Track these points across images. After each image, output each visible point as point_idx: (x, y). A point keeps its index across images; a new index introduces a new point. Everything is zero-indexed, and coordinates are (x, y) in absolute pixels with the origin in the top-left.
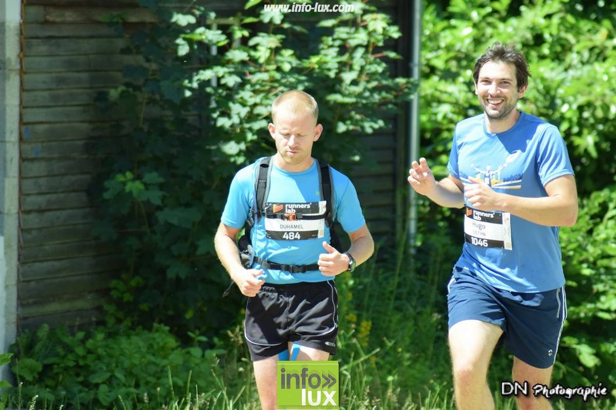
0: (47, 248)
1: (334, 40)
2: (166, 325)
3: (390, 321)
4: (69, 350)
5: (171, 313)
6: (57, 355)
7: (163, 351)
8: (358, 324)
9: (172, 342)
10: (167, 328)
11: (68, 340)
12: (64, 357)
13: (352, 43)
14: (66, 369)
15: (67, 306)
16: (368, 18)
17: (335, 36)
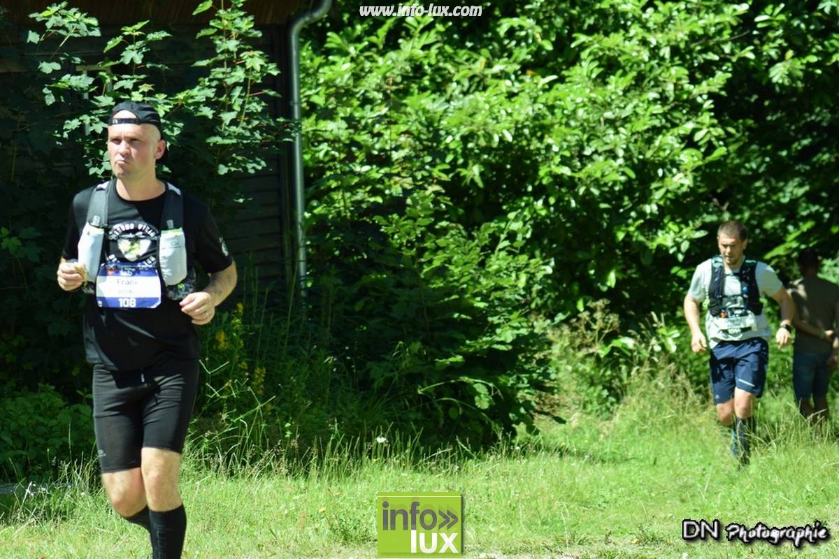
1: (211, 80)
2: (51, 384)
3: (285, 367)
5: (56, 371)
7: (52, 412)
8: (251, 371)
9: (59, 401)
10: (53, 387)
13: (230, 81)
16: (244, 55)
17: (211, 77)
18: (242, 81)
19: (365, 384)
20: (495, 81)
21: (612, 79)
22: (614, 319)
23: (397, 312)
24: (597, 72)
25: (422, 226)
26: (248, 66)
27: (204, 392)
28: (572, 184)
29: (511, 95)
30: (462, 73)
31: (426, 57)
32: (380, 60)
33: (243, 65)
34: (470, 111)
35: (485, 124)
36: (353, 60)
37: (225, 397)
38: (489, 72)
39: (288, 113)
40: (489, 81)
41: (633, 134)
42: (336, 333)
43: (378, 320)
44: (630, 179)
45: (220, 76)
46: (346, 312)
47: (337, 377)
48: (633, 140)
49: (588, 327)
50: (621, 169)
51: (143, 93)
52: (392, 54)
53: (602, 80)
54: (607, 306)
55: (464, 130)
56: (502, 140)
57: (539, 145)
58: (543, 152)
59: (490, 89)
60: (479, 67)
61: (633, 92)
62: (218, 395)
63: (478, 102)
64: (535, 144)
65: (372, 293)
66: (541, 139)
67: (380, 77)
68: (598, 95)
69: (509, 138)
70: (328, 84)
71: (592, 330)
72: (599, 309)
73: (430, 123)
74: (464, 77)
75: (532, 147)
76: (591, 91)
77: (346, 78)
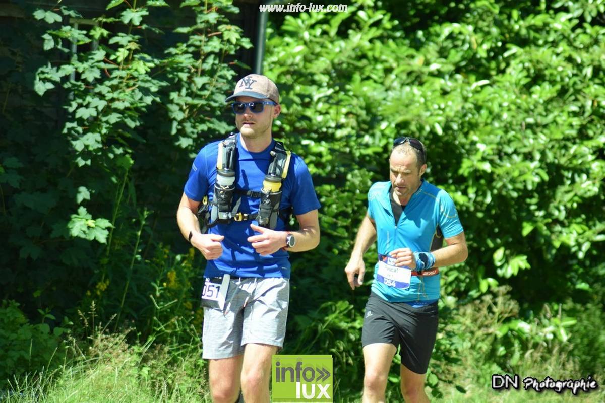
1: (188, 46)
2: (16, 301)
5: (20, 290)
7: (14, 327)
9: (21, 318)
10: (18, 304)
13: (206, 50)
17: (189, 43)
18: (217, 50)
20: (431, 79)
21: (536, 88)
22: (513, 305)
23: (326, 274)
24: (525, 81)
25: (359, 200)
26: (226, 38)
27: (151, 324)
28: (490, 178)
29: (444, 93)
30: (402, 68)
31: (371, 50)
32: (330, 46)
34: (407, 102)
35: (419, 116)
36: (305, 43)
37: (169, 331)
38: (426, 70)
40: (425, 78)
41: (551, 140)
44: (543, 181)
45: (198, 43)
48: (550, 146)
49: (490, 309)
50: (537, 171)
52: (342, 43)
53: (527, 89)
54: (508, 293)
55: (399, 119)
56: (432, 132)
57: (463, 140)
58: (467, 147)
59: (427, 85)
60: (417, 63)
61: (554, 104)
62: (164, 329)
63: (414, 95)
64: (461, 139)
66: (466, 135)
67: (328, 62)
68: (523, 101)
69: (440, 131)
70: (281, 63)
71: (493, 313)
72: (501, 293)
73: (368, 109)
74: (403, 71)
75: (457, 142)
76: (517, 97)
77: (298, 59)
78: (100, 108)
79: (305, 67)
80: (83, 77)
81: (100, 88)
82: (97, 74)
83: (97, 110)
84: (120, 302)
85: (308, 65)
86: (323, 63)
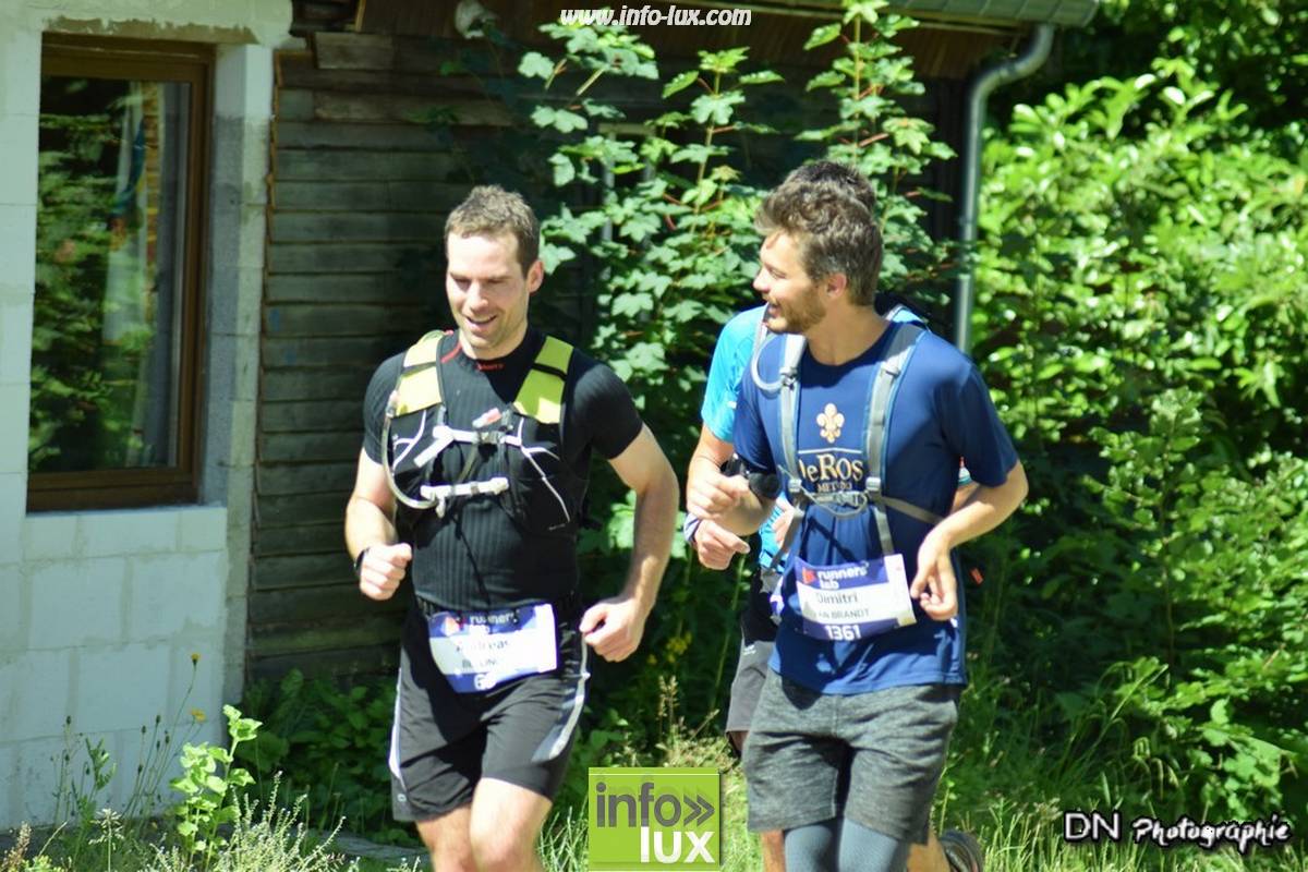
0: (301, 530)
4: (339, 718)
6: (316, 726)
11: (336, 700)
12: (328, 731)
14: (333, 752)
15: (334, 638)
16: (891, 125)
18: (882, 170)
19: (1052, 732)
23: (1116, 607)
25: (1176, 452)
26: (899, 143)
30: (1260, 200)
32: (1108, 158)
33: (889, 141)
34: (1268, 265)
35: (1294, 292)
36: (1058, 155)
39: (955, 232)
42: (1008, 636)
43: (1081, 621)
46: (1026, 602)
47: (1007, 715)
51: (718, 182)
52: (1132, 151)
55: (1254, 300)
60: (1292, 189)
63: (1283, 249)
65: (1075, 569)
67: (1105, 188)
70: (1010, 195)
73: (1191, 279)
74: (1263, 206)
77: (1045, 184)
78: (659, 292)
79: (1060, 201)
80: (624, 232)
81: (656, 253)
82: (652, 225)
83: (654, 298)
84: (714, 676)
85: (1065, 196)
86: (1096, 192)
